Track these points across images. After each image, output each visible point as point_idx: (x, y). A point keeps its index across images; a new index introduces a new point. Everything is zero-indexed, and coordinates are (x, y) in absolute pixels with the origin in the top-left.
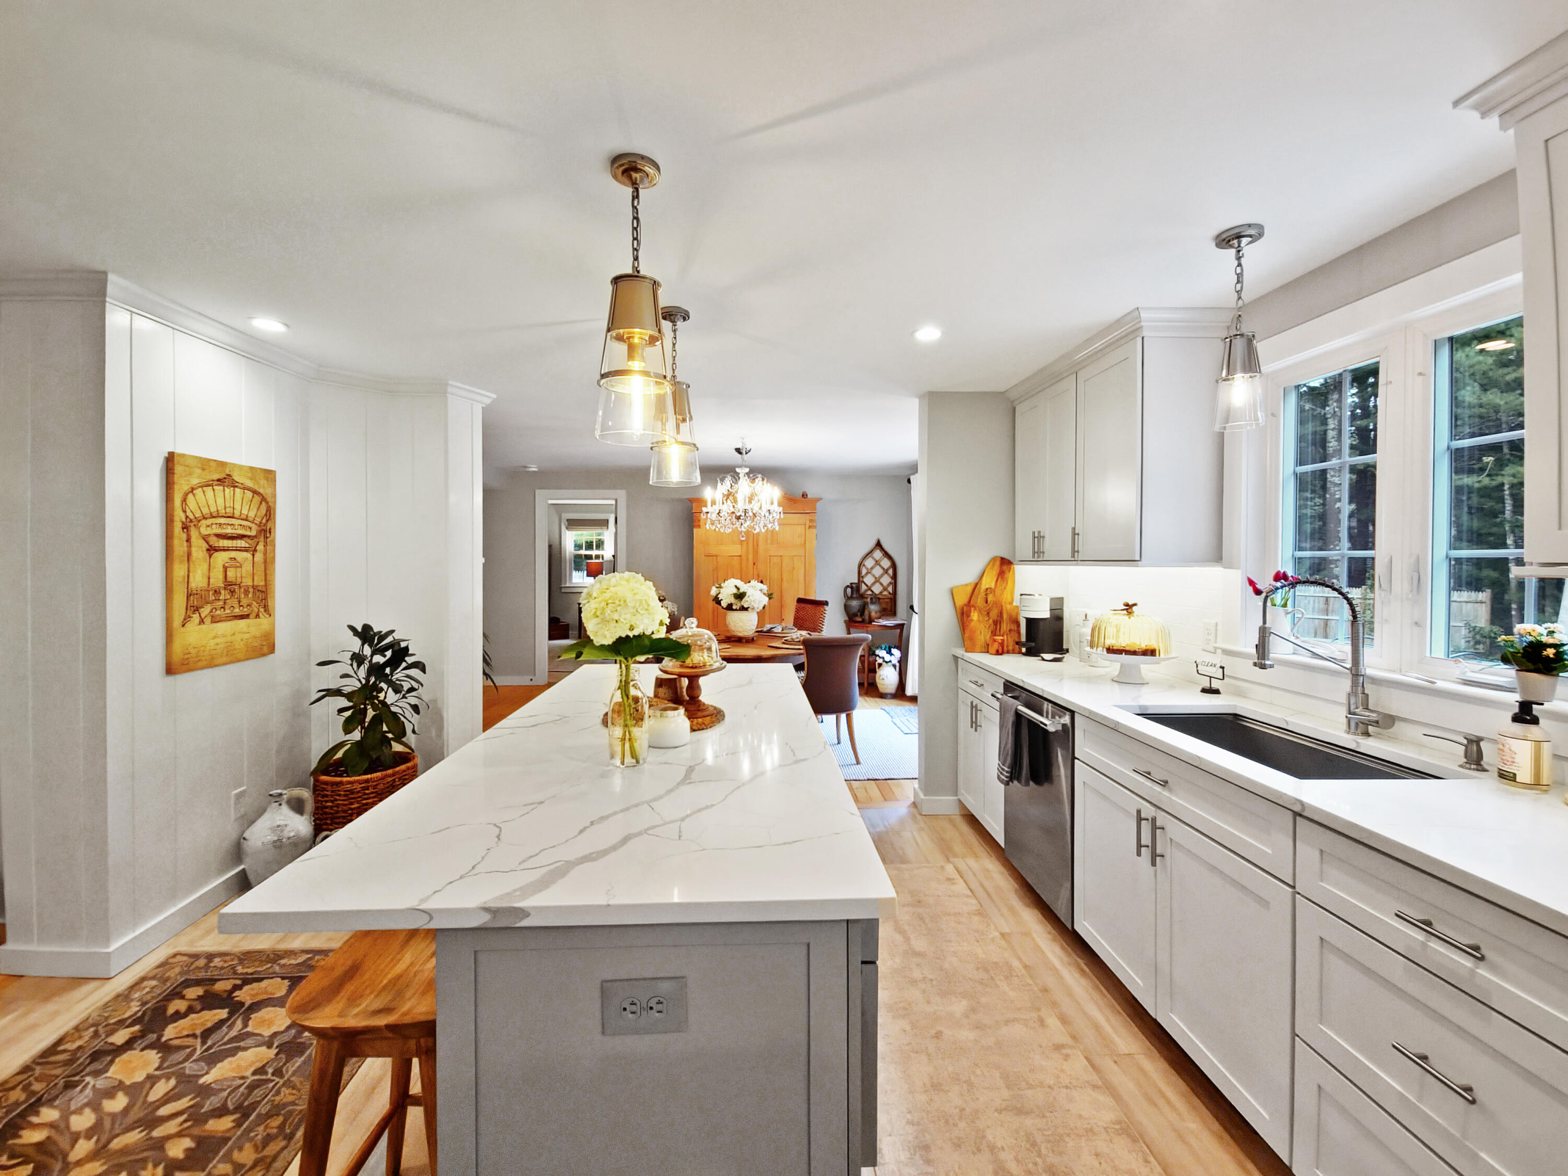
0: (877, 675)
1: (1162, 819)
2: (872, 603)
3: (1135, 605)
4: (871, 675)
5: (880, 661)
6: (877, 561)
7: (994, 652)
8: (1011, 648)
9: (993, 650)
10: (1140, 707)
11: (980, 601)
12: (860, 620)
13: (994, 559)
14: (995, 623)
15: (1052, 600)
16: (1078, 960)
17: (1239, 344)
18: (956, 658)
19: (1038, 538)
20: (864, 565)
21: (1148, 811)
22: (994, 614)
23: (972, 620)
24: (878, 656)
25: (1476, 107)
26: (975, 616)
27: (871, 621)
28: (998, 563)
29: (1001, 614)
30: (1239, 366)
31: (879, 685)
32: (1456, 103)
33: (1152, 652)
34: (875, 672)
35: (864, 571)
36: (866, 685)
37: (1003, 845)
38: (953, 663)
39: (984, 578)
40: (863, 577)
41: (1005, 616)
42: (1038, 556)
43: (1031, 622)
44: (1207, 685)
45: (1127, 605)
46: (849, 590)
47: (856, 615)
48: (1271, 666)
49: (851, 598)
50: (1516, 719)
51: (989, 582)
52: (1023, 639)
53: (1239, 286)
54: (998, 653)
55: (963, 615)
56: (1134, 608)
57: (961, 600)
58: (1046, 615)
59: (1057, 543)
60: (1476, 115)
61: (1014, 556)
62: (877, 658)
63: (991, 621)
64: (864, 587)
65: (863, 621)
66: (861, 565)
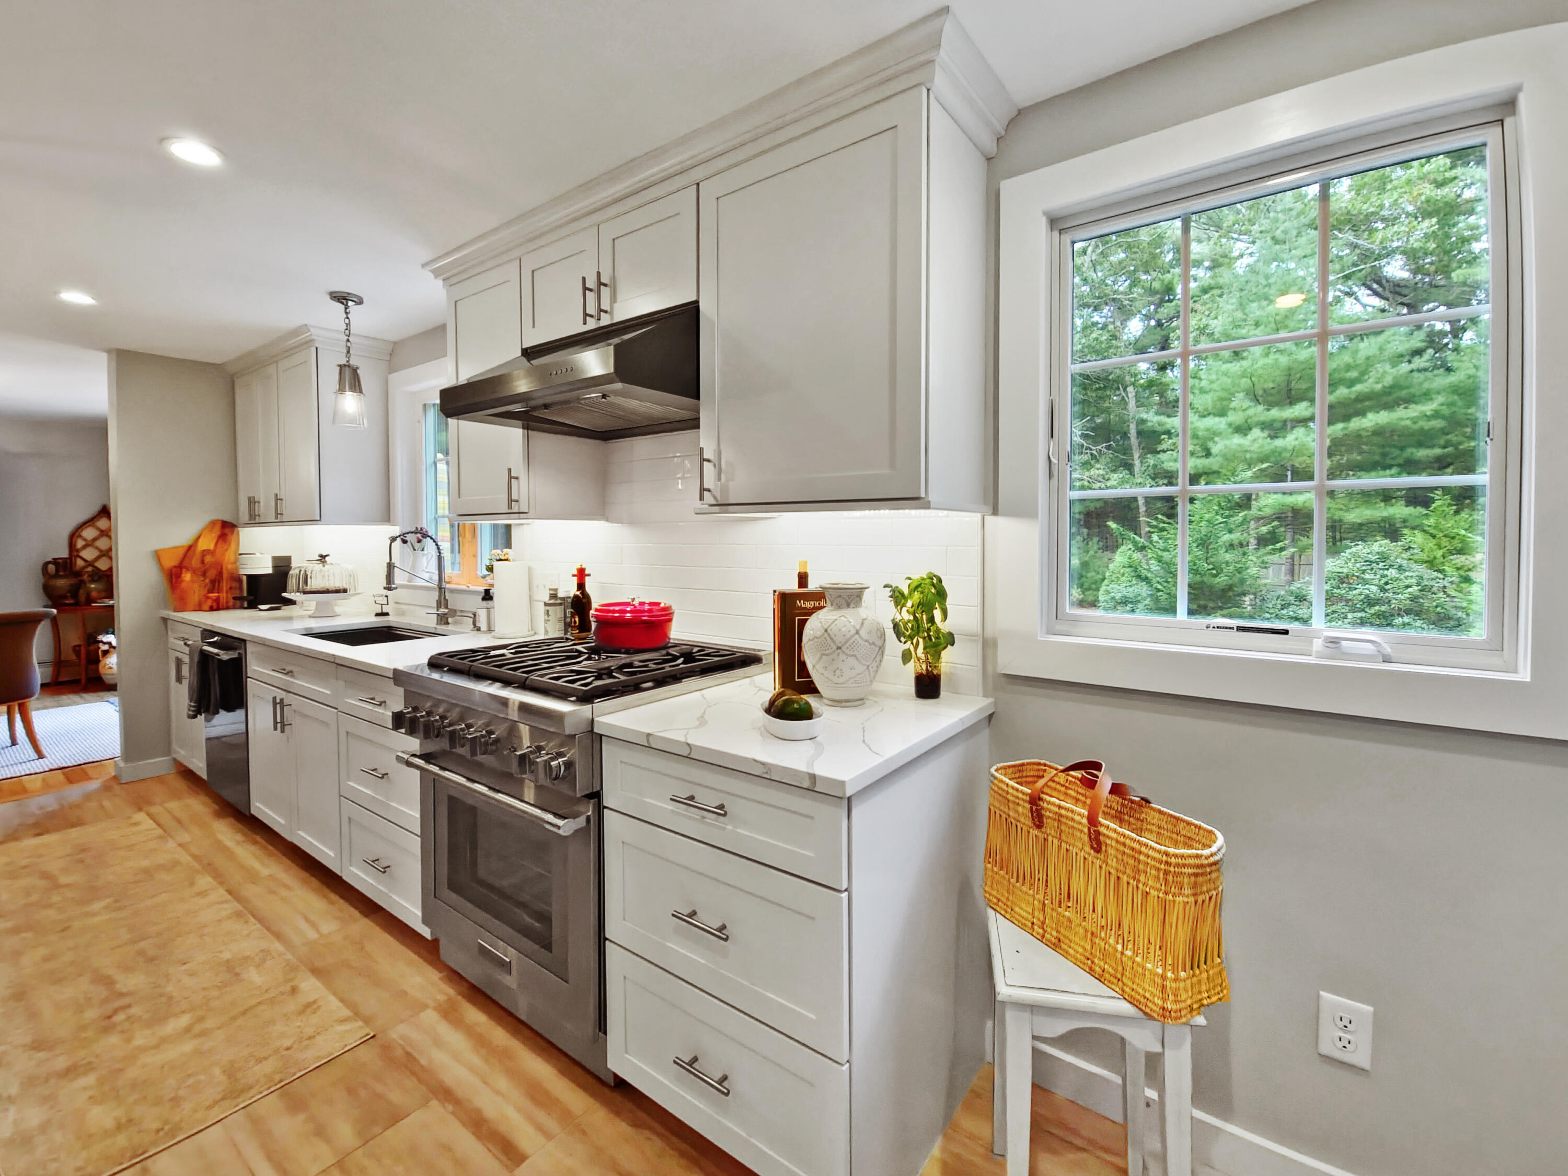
0: (101, 665)
1: (288, 698)
2: (93, 581)
3: (327, 556)
4: (92, 667)
5: (106, 647)
6: (102, 531)
7: (207, 608)
8: (231, 604)
9: (206, 607)
10: (306, 629)
11: (195, 562)
12: (71, 601)
13: (213, 523)
14: (213, 582)
15: (275, 559)
16: (254, 836)
17: (347, 372)
18: (165, 620)
19: (252, 502)
20: (80, 536)
21: (280, 694)
22: (212, 573)
23: (182, 581)
24: (102, 642)
25: (433, 271)
26: (187, 576)
27: (89, 600)
28: (218, 526)
29: (220, 573)
30: (347, 388)
31: (103, 677)
32: (423, 266)
33: (345, 591)
34: (98, 661)
35: (80, 543)
36: (83, 681)
37: (205, 777)
38: (163, 626)
39: (201, 540)
40: (78, 551)
41: (225, 575)
42: (254, 520)
43: (252, 578)
44: (380, 611)
45: (321, 556)
46: (51, 568)
47: (66, 597)
48: (396, 588)
49: (56, 576)
50: (484, 599)
51: (206, 543)
52: (245, 594)
53: (347, 332)
54: (212, 609)
55: (173, 576)
56: (327, 558)
57: (170, 562)
58: (269, 571)
59: (266, 508)
60: (432, 275)
61: (238, 518)
62: (101, 645)
63: (207, 581)
64: (80, 563)
65: (77, 604)
66: (74, 536)
